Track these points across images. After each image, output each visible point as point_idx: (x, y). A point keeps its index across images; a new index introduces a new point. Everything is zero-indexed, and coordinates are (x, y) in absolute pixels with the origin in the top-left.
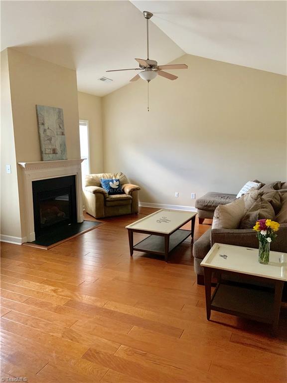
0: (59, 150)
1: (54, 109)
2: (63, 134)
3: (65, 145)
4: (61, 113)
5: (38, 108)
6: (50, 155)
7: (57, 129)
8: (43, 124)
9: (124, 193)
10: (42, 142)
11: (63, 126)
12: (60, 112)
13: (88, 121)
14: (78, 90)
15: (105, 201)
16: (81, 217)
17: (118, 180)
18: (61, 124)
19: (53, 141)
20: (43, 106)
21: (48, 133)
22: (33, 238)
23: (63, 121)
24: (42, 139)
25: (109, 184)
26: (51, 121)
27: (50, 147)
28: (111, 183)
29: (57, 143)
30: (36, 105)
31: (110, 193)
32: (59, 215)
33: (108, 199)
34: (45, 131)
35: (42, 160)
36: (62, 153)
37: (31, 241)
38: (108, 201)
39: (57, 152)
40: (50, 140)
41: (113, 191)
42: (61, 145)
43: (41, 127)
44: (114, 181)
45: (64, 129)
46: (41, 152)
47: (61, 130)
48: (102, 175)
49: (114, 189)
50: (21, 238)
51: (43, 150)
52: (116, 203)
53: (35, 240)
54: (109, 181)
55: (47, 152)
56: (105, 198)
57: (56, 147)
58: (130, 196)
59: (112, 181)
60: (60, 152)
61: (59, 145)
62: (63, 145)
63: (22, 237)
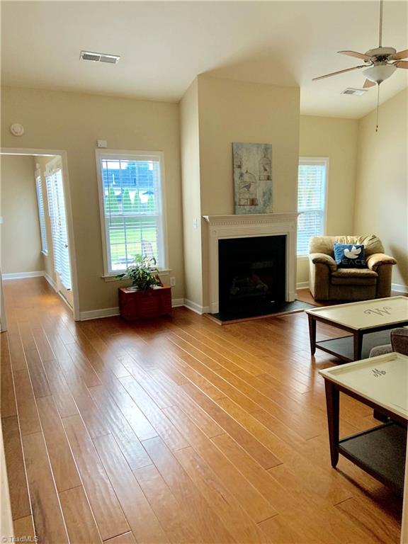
0: (260, 201)
1: (258, 145)
2: (269, 178)
3: (271, 194)
4: (269, 151)
5: (235, 147)
6: (246, 207)
7: (260, 172)
8: (240, 167)
9: (366, 267)
10: (236, 190)
11: (270, 167)
12: (267, 149)
13: (328, 158)
14: (301, 113)
15: (330, 276)
16: (291, 295)
17: (362, 247)
18: (267, 165)
19: (252, 188)
20: (242, 144)
21: (246, 178)
22: (216, 310)
23: (270, 161)
24: (236, 185)
25: (343, 251)
26: (252, 163)
27: (247, 196)
28: (346, 250)
29: (258, 192)
30: (232, 144)
31: (341, 266)
32: (258, 287)
33: (334, 273)
34: (242, 175)
35: (235, 213)
36: (264, 206)
37: (213, 313)
38: (334, 276)
39: (258, 203)
40: (248, 187)
41: (348, 263)
42: (264, 194)
43: (237, 171)
44: (354, 248)
45: (271, 172)
46: (235, 204)
47: (266, 174)
48: (340, 237)
49: (349, 259)
50: (201, 307)
51: (237, 200)
52: (348, 281)
53: (218, 312)
54: (345, 247)
55: (242, 203)
56: (331, 271)
57: (256, 196)
58: (374, 272)
59: (350, 248)
60: (262, 203)
61: (262, 194)
62: (269, 195)
63: (203, 306)
